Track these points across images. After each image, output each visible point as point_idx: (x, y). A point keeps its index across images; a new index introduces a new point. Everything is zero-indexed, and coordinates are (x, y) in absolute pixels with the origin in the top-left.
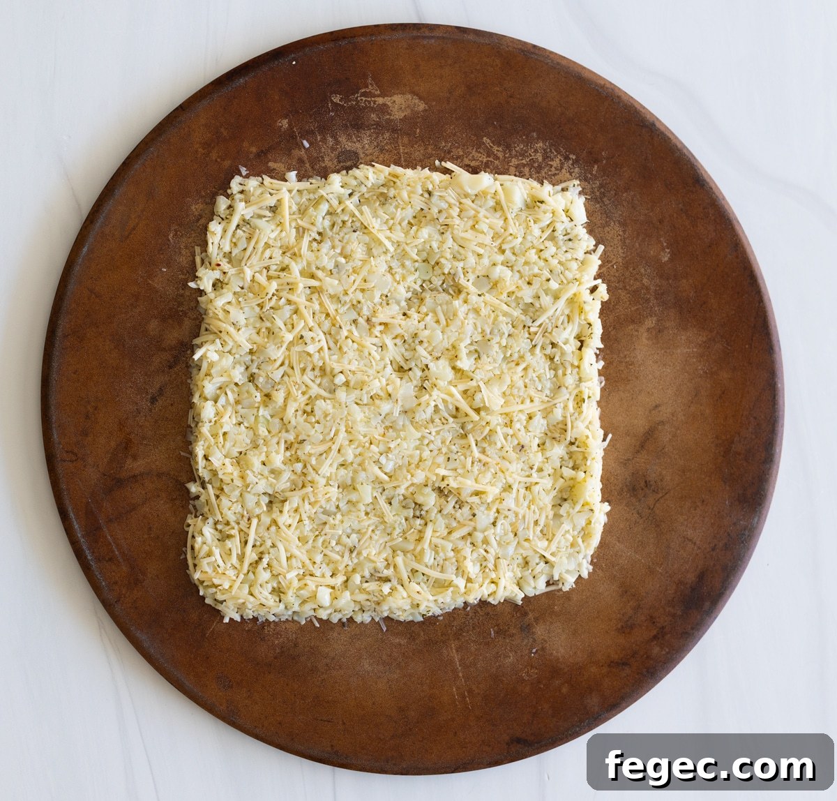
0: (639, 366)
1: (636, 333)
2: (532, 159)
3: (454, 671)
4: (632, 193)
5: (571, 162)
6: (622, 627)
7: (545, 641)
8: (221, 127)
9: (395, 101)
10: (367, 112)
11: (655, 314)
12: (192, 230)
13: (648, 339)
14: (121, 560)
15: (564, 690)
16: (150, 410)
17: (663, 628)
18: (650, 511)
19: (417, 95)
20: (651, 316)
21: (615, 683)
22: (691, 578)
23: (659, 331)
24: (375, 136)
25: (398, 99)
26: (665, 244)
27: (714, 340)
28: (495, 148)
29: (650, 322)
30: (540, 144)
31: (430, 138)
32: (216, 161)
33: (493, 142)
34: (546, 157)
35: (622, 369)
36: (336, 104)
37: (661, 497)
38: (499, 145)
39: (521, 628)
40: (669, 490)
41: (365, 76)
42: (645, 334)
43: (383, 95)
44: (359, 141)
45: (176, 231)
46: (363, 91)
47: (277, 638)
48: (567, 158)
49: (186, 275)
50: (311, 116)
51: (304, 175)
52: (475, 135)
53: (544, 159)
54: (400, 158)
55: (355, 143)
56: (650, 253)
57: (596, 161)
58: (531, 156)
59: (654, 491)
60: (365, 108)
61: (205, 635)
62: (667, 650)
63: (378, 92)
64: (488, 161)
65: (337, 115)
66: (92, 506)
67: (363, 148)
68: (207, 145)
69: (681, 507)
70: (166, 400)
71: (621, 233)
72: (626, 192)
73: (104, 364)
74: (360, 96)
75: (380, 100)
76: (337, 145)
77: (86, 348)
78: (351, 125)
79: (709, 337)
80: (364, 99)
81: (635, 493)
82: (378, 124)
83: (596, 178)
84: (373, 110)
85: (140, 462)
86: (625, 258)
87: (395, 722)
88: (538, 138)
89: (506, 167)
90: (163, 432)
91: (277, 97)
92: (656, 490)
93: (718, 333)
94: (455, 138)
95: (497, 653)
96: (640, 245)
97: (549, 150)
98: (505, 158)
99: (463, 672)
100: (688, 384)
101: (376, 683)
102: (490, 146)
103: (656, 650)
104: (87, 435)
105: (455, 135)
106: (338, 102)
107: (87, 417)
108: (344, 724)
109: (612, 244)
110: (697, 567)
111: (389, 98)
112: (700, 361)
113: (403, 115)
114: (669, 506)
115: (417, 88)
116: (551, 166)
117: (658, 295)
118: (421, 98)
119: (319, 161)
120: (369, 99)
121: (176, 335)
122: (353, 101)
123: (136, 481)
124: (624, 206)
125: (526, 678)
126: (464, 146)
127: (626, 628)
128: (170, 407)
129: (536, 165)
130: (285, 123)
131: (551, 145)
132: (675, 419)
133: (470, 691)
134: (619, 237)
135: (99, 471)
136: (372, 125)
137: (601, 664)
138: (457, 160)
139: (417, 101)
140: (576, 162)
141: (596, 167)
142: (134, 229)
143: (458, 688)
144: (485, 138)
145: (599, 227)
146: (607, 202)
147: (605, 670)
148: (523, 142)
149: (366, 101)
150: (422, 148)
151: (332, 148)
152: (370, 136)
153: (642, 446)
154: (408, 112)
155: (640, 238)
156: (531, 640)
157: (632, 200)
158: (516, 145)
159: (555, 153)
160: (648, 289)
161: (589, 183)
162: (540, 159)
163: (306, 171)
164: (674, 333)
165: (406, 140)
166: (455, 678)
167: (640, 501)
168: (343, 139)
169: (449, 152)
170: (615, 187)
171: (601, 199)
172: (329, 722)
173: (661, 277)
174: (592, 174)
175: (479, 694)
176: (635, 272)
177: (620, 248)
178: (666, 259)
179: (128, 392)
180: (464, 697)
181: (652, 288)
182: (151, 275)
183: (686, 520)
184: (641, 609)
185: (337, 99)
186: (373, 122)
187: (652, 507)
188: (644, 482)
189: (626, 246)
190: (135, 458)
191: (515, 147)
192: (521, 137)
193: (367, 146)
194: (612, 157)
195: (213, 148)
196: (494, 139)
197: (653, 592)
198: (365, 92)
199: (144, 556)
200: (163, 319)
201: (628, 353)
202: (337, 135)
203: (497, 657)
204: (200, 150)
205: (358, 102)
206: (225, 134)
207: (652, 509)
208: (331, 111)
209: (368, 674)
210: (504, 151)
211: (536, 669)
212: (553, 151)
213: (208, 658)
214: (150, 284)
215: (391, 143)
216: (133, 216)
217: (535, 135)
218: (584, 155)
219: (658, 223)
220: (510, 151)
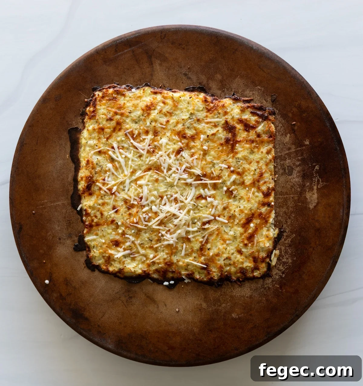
0: (184, 299)
1: (200, 299)
2: (284, 257)
3: (54, 201)
4: (265, 302)
5: (281, 274)
6: (67, 280)
7: (64, 244)
8: (307, 113)
9: (314, 194)
10: (310, 181)
11: (208, 308)
12: (261, 97)
13: (197, 304)
14: (115, 55)
15: (41, 251)
16: (181, 73)
17: (65, 299)
19: (317, 205)
20: (207, 306)
21: (42, 274)
22: (87, 314)
23: (200, 309)
24: (299, 184)
25: (315, 196)
26: (240, 316)
27: (194, 335)
28: (290, 240)
29: (204, 305)
30: (290, 261)
32: (292, 110)
33: (293, 239)
34: (284, 263)
35: (184, 291)
36: (314, 167)
37: (124, 304)
38: (291, 242)
39: (71, 233)
40: (127, 308)
41: (327, 181)
42: (199, 303)
43: (318, 189)
44: (297, 176)
45: (261, 90)
46: (320, 180)
47: (76, 123)
48: (283, 273)
49: (241, 93)
50: (310, 155)
51: (283, 150)
52: (296, 230)
53: (283, 262)
54: (288, 195)
55: (296, 174)
56: (237, 308)
57: (281, 287)
58: (285, 256)
59: (127, 300)
60: (312, 181)
61: (80, 91)
62: (55, 300)
63: (319, 187)
64: (284, 236)
65: (309, 167)
66: (141, 44)
67: (294, 178)
68: (299, 107)
69: (119, 313)
70: (185, 80)
71: (247, 295)
72: (266, 300)
73: (203, 54)
74: (317, 178)
75: (315, 187)
76: (296, 166)
77: (211, 46)
78: (304, 173)
79: (196, 333)
80: (316, 180)
81: (127, 292)
82: (304, 186)
83: (273, 286)
84: (311, 184)
85: (158, 67)
86: (235, 296)
87: (34, 173)
88: (293, 260)
89: (281, 244)
90: (171, 78)
91: (319, 140)
92: (127, 301)
93: (197, 337)
95: (60, 222)
96: (241, 304)
97: (287, 265)
98: (285, 244)
99: (53, 205)
100: (175, 321)
101: (52, 166)
102: (291, 237)
103: (55, 295)
104: (172, 44)
105: (297, 221)
106: (316, 168)
107: (180, 45)
108: (35, 150)
109: (242, 291)
110: (91, 317)
111: (316, 192)
112: (185, 328)
113: (308, 198)
114: (120, 306)
115: (320, 205)
116: (280, 265)
117: (217, 311)
118: (315, 207)
119: (289, 157)
120: (316, 183)
121: (214, 86)
122: (316, 175)
123: (150, 65)
124: (259, 298)
125: (48, 234)
126: (292, 225)
127: (67, 282)
128: (182, 82)
129: (281, 258)
130: (307, 143)
131: (290, 266)
132: (159, 313)
133: (45, 208)
134: (245, 295)
135: (155, 48)
136: (304, 183)
137: (51, 269)
138: (285, 221)
139: (314, 205)
140: (281, 277)
141: (278, 286)
142: (263, 71)
143: (46, 203)
144: (295, 235)
145: (250, 286)
146: (261, 290)
147: (48, 271)
148: (292, 253)
149: (315, 181)
150: (292, 205)
151: (295, 164)
152: (299, 181)
153: (148, 297)
154: (309, 200)
156: (65, 238)
157: (262, 302)
158: (291, 249)
159: (286, 268)
160: (220, 306)
161: (271, 282)
162: (283, 260)
163: (285, 151)
164: (198, 317)
165: (296, 198)
166: (51, 202)
167: (123, 293)
168: (298, 169)
169: (289, 218)
170: (268, 294)
171: (263, 287)
172: (37, 143)
173: (225, 313)
174: (275, 284)
175: (43, 212)
176: (228, 300)
177: (240, 294)
178: (233, 316)
179: (190, 64)
180: (42, 205)
181: (220, 308)
182: (242, 77)
183: (113, 314)
184: (75, 290)
185: (317, 167)
186: (305, 183)
187: (120, 299)
188: (132, 296)
189: (240, 297)
190: (160, 65)
191: (290, 249)
192: (294, 252)
193: (294, 180)
194: (282, 294)
195: (298, 109)
196: (294, 239)
197: (82, 296)
198: (319, 181)
199: (117, 66)
200: (221, 81)
201: (191, 294)
202: (301, 166)
203: (59, 221)
204: (297, 103)
205: (315, 177)
206: (304, 115)
207: (119, 299)
208: (311, 164)
209: (56, 163)
210: (288, 244)
211: (52, 239)
212: (287, 267)
213: (69, 91)
214: (238, 76)
215: (295, 191)
216: (269, 71)
217: (295, 259)
218: (284, 281)
219: (250, 313)
220: (288, 247)
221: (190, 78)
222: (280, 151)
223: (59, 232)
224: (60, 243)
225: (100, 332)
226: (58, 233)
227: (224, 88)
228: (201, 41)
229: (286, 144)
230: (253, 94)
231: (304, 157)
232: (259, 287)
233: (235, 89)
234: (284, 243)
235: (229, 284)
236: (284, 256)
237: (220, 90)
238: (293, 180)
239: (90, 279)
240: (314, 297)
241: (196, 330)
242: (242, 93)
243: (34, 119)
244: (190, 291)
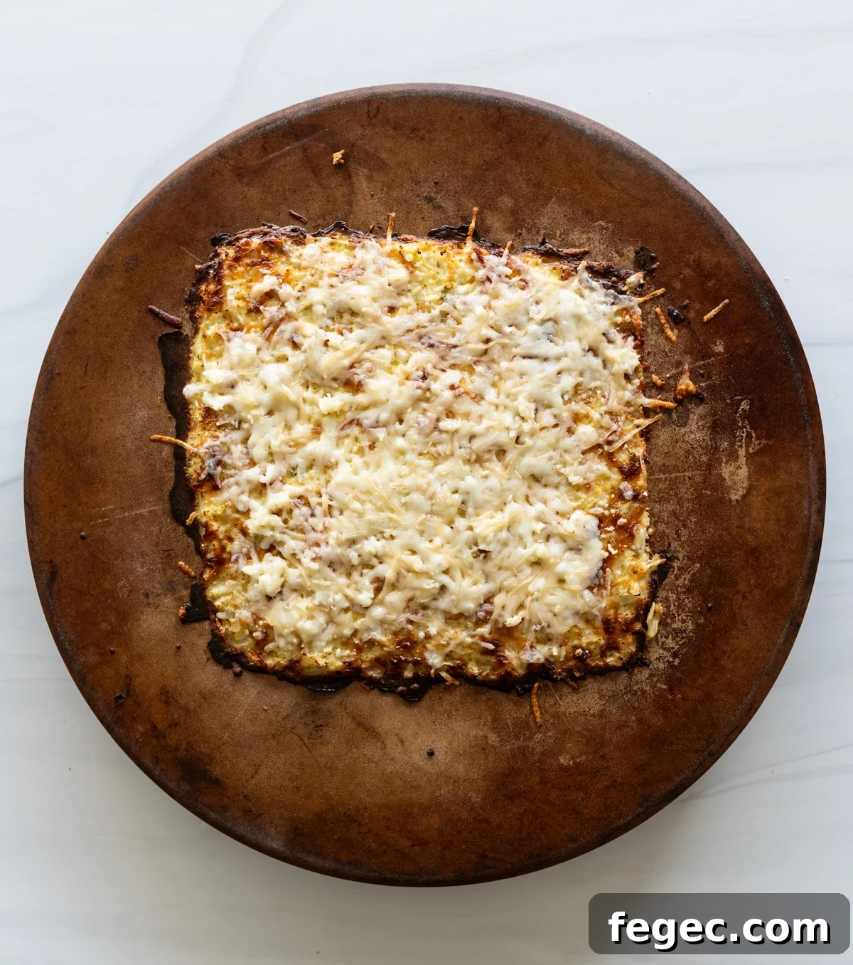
0: (446, 725)
1: (482, 724)
2: (675, 617)
3: (131, 508)
4: (635, 726)
5: (671, 659)
6: (168, 692)
7: (157, 607)
8: (717, 280)
9: (741, 468)
10: (729, 438)
11: (501, 745)
12: (607, 246)
13: (476, 737)
14: (263, 160)
15: (104, 625)
16: (418, 196)
17: (164, 737)
18: (290, 728)
19: (747, 493)
20: (500, 741)
21: (108, 681)
22: (217, 771)
23: (483, 749)
24: (704, 445)
25: (744, 472)
26: (578, 761)
27: (472, 810)
28: (688, 576)
29: (493, 738)
30: (690, 626)
31: (700, 505)
32: (681, 274)
33: (694, 575)
34: (677, 632)
35: (444, 706)
36: (739, 406)
37: (304, 742)
38: (691, 581)
39: (172, 581)
40: (310, 751)
41: (768, 437)
42: (481, 733)
43: (748, 456)
44: (698, 428)
45: (607, 229)
46: (753, 434)
48: (675, 655)
49: (560, 237)
50: (726, 377)
51: (664, 367)
52: (702, 554)
53: (674, 630)
54: (679, 472)
55: (697, 423)
56: (569, 743)
57: (671, 690)
58: (679, 616)
59: (311, 734)
60: (735, 437)
61: (183, 245)
62: (140, 740)
63: (751, 451)
64: (674, 568)
65: (727, 405)
66: (321, 132)
67: (691, 432)
68: (698, 265)
69: (292, 764)
70: (428, 212)
71: (591, 712)
72: (637, 720)
73: (468, 149)
74: (747, 431)
75: (742, 452)
76: (695, 404)
77: (486, 131)
78: (716, 420)
79: (476, 805)
80: (744, 435)
81: (309, 713)
82: (716, 449)
83: (653, 687)
84: (732, 444)
85: (364, 184)
86: (564, 714)
87: (81, 442)
88: (697, 624)
89: (667, 588)
91: (747, 341)
92: (312, 737)
93: (479, 814)
94: (700, 533)
95: (147, 555)
96: (578, 732)
97: (684, 635)
98: (677, 587)
99: (129, 516)
100: (425, 779)
101: (123, 424)
102: (690, 571)
103: (141, 728)
104: (395, 129)
105: (703, 532)
106: (741, 407)
107: (414, 130)
108: (82, 388)
109: (580, 701)
110: (227, 778)
111: (744, 463)
112: (449, 793)
113: (726, 477)
114: (294, 749)
115: (754, 493)
116: (667, 638)
117: (523, 750)
118: (744, 497)
120: (744, 441)
121: (497, 225)
122: (742, 423)
123: (345, 179)
124: (621, 716)
125: (119, 585)
126: (691, 542)
127: (167, 696)
128: (420, 216)
129: (669, 621)
130: (719, 348)
131: (690, 639)
132: (388, 761)
133: (108, 524)
134: (587, 710)
136: (716, 443)
137: (129, 667)
138: (676, 534)
139: (741, 493)
140: (671, 665)
141: (665, 687)
142: (610, 184)
143: (112, 511)
144: (699, 565)
145: (599, 688)
146: (626, 698)
147: (123, 671)
148: (694, 607)
149: (742, 437)
150: (689, 496)
152: (704, 440)
153: (359, 724)
154: (729, 483)
155: (585, 733)
156: (159, 592)
157: (628, 727)
158: (690, 599)
159: (681, 643)
160: (530, 738)
161: (647, 679)
162: (674, 626)
164: (480, 766)
165: (699, 479)
166: (123, 508)
167: (301, 718)
168: (700, 410)
169: (684, 526)
170: (642, 707)
171: (630, 691)
172: (85, 372)
173: (543, 754)
174: (657, 682)
175: (105, 533)
176: (549, 725)
177: (576, 709)
178: (562, 761)
179: (438, 173)
180: (103, 517)
181: (531, 744)
182: (561, 201)
183: (278, 768)
184: (186, 714)
185: (745, 405)
186: (718, 444)
187: (294, 731)
188: (321, 723)
189: (578, 717)
190: (369, 178)
191: (688, 599)
192: (700, 605)
193: (693, 436)
194: (675, 706)
195: (694, 271)
196: (698, 575)
197: (204, 727)
198: (752, 437)
199: (267, 184)
200: (514, 212)
201: (461, 713)
202: (706, 404)
203: (143, 554)
204: (693, 257)
205: (741, 428)
206: (710, 284)
207: (291, 732)
208: (731, 399)
209: (133, 416)
210: (684, 586)
211: (129, 596)
212: (683, 640)
213: (158, 247)
214: (551, 199)
215: (695, 463)
216: (623, 183)
217: (701, 621)
218: (679, 675)
219: (601, 754)
220: (685, 593)
221: (441, 207)
222: (656, 370)
223: (144, 578)
224: (148, 604)
225: (250, 811)
226: (143, 581)
227: (521, 227)
228: (462, 119)
229: (670, 354)
230: (589, 239)
231: (714, 383)
232: (621, 690)
233: (545, 228)
234: (675, 586)
235: (549, 687)
236: (676, 615)
237: (512, 233)
238: (689, 436)
239: (222, 687)
240: (750, 710)
241: (475, 798)
242: (563, 237)
243: (77, 317)
244: (459, 706)
